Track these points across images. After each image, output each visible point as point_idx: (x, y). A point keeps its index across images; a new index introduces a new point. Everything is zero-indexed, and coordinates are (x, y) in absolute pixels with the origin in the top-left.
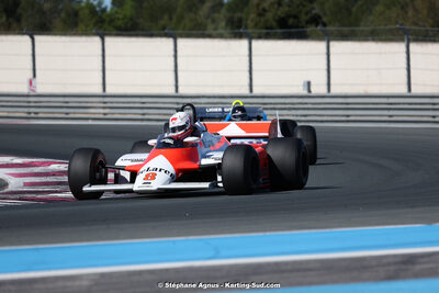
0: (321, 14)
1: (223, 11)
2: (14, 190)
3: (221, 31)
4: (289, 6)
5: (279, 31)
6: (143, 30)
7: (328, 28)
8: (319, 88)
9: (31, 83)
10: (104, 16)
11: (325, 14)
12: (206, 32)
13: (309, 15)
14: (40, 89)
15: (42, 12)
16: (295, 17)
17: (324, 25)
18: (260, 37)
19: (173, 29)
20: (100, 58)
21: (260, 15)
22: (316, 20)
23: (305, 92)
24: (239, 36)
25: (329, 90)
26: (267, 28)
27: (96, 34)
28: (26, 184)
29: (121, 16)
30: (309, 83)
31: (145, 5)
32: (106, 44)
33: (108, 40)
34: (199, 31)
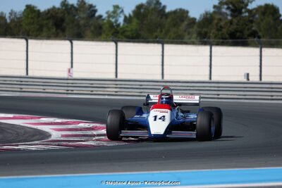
0: (258, 30)
1: (195, 27)
2: (55, 139)
3: (193, 40)
4: (237, 25)
5: (230, 40)
6: (143, 38)
7: (261, 40)
8: (254, 78)
9: (69, 71)
10: (118, 29)
11: (260, 31)
12: (184, 41)
13: (250, 31)
14: (75, 75)
15: (78, 26)
16: (241, 32)
17: (259, 37)
18: (218, 44)
19: (162, 38)
20: (115, 56)
21: (218, 30)
22: (254, 34)
23: (245, 80)
24: (205, 43)
25: (261, 79)
26: (223, 39)
27: (113, 41)
28: (63, 136)
29: (130, 29)
30: (248, 74)
31: (145, 22)
32: (119, 47)
33: (120, 44)
34: (179, 40)
